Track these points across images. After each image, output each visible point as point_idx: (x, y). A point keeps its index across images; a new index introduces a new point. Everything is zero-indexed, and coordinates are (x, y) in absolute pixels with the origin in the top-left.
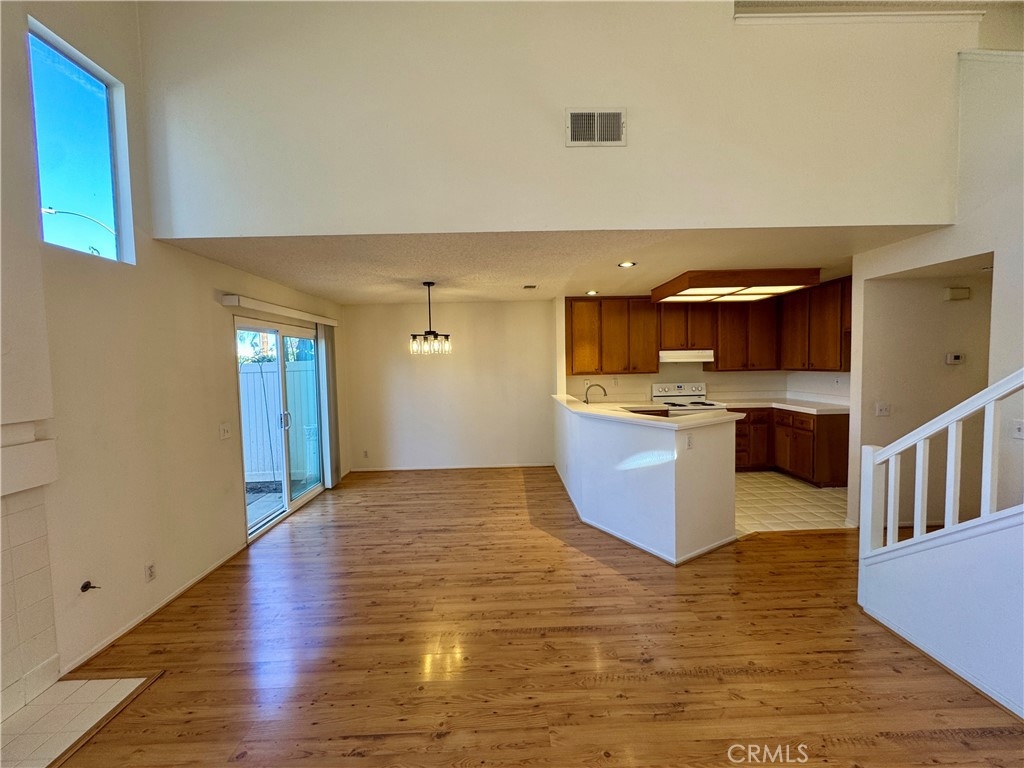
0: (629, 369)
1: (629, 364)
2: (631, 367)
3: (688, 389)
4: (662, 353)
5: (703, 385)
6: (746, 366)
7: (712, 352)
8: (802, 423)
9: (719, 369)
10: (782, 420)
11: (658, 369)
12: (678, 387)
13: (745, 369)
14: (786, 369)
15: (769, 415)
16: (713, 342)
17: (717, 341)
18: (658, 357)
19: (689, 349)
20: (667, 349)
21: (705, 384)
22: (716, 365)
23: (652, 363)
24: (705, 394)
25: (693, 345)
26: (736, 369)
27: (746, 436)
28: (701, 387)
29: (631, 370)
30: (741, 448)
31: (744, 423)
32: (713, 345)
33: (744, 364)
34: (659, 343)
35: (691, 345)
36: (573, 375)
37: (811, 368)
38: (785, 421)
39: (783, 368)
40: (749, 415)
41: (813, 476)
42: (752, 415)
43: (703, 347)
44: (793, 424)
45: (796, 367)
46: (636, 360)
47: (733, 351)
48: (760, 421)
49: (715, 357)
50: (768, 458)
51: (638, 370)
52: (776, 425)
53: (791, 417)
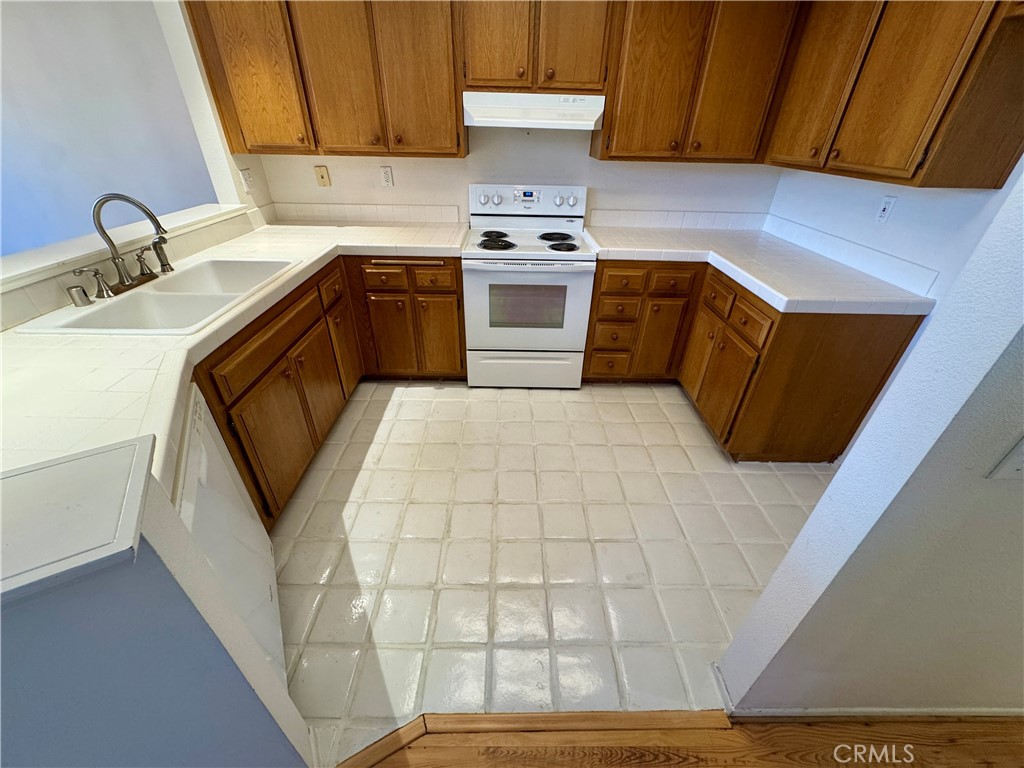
0: (387, 142)
1: (384, 127)
2: (391, 136)
3: (546, 200)
4: (469, 98)
5: (581, 192)
6: (680, 150)
7: (602, 98)
8: (745, 323)
9: (613, 154)
10: (714, 298)
11: (458, 145)
12: (525, 194)
13: (677, 155)
14: (775, 163)
15: (694, 279)
16: (607, 68)
17: (618, 68)
18: (459, 110)
19: (540, 88)
20: (480, 83)
21: (585, 189)
22: (605, 142)
23: (443, 127)
24: (583, 214)
25: (551, 77)
26: (654, 155)
27: (632, 321)
28: (576, 198)
29: (392, 145)
30: (618, 345)
31: (634, 294)
32: (605, 80)
33: (676, 143)
34: (460, 65)
35: (546, 75)
36: (250, 152)
37: (831, 163)
38: (718, 302)
39: (768, 159)
40: (648, 278)
41: (726, 441)
42: (655, 277)
43: (578, 86)
44: (728, 317)
45: (796, 158)
46: (402, 115)
47: (655, 102)
48: (670, 292)
49: (607, 118)
50: (670, 365)
51: (409, 145)
52: (701, 304)
53: (731, 298)
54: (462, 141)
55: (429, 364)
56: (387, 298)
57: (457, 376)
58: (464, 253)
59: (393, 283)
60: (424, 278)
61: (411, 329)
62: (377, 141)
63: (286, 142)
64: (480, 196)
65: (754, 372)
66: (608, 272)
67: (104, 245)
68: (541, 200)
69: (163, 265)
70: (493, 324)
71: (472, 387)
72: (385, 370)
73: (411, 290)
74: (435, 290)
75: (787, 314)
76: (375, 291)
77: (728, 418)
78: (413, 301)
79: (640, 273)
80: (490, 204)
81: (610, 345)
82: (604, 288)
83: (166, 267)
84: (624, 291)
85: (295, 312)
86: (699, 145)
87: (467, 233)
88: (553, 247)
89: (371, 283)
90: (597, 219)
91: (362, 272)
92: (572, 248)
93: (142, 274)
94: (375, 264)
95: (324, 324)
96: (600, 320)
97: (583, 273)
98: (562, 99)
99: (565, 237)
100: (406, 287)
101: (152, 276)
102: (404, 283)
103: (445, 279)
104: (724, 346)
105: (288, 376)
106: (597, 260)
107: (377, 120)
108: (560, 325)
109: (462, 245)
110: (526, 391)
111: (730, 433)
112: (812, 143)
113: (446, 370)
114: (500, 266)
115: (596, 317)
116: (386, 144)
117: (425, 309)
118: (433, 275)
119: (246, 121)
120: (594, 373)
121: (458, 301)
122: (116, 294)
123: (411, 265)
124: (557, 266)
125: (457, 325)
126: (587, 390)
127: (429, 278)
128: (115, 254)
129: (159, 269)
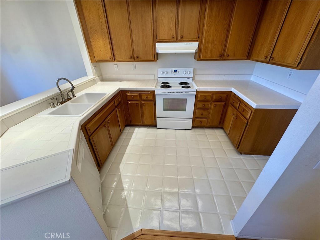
1: (133, 54)
2: (135, 56)
3: (181, 72)
4: (159, 45)
6: (222, 57)
8: (243, 111)
9: (201, 59)
10: (234, 102)
11: (155, 58)
12: (174, 71)
13: (222, 59)
14: (253, 60)
15: (227, 97)
16: (199, 34)
17: (203, 34)
18: (155, 48)
19: (179, 41)
20: (161, 40)
21: (193, 69)
22: (199, 55)
23: (150, 53)
24: (192, 76)
25: (182, 38)
26: (214, 59)
27: (208, 109)
28: (190, 72)
29: (136, 58)
30: (203, 116)
31: (208, 101)
32: (198, 38)
33: (221, 55)
34: (155, 36)
35: (180, 37)
36: (96, 62)
37: (270, 61)
38: (235, 104)
39: (251, 59)
40: (212, 96)
41: (238, 148)
42: (215, 96)
43: (190, 40)
44: (238, 109)
45: (260, 59)
46: (138, 50)
47: (214, 43)
48: (219, 100)
49: (199, 49)
50: (220, 123)
51: (140, 58)
52: (230, 104)
53: (239, 103)
54: (156, 57)
55: (145, 122)
56: (134, 102)
57: (154, 125)
58: (156, 89)
59: (135, 98)
60: (144, 97)
61: (140, 111)
62: (131, 57)
63: (106, 59)
64: (161, 72)
65: (246, 127)
66: (200, 95)
67: (59, 91)
68: (179, 73)
69: (73, 95)
70: (164, 110)
71: (158, 129)
72: (133, 123)
73: (140, 100)
74: (147, 100)
75: (256, 109)
76: (130, 101)
77: (238, 141)
78: (141, 103)
79: (210, 94)
80: (164, 74)
81: (201, 116)
82: (198, 99)
83: (74, 96)
84: (205, 100)
85: (108, 108)
86: (228, 55)
87: (157, 83)
88: (183, 87)
89: (129, 98)
90: (197, 78)
91: (126, 95)
92: (189, 87)
93: (68, 98)
94: (130, 93)
95: (116, 111)
96: (197, 109)
97: (192, 95)
98: (185, 44)
99: (186, 83)
100: (139, 99)
101: (70, 99)
102: (138, 98)
103: (150, 97)
104: (237, 118)
105: (105, 127)
106: (196, 91)
107: (131, 52)
108: (185, 110)
109: (155, 87)
110: (175, 130)
111: (239, 145)
112: (265, 55)
113: (150, 123)
114: (167, 93)
115: (196, 108)
116: (134, 59)
117: (144, 106)
118: (147, 96)
119: (96, 54)
120: (195, 125)
121: (154, 103)
122: (61, 104)
123: (140, 93)
124: (184, 93)
125: (154, 110)
126: (194, 130)
127: (145, 97)
128: (61, 93)
129: (72, 96)
